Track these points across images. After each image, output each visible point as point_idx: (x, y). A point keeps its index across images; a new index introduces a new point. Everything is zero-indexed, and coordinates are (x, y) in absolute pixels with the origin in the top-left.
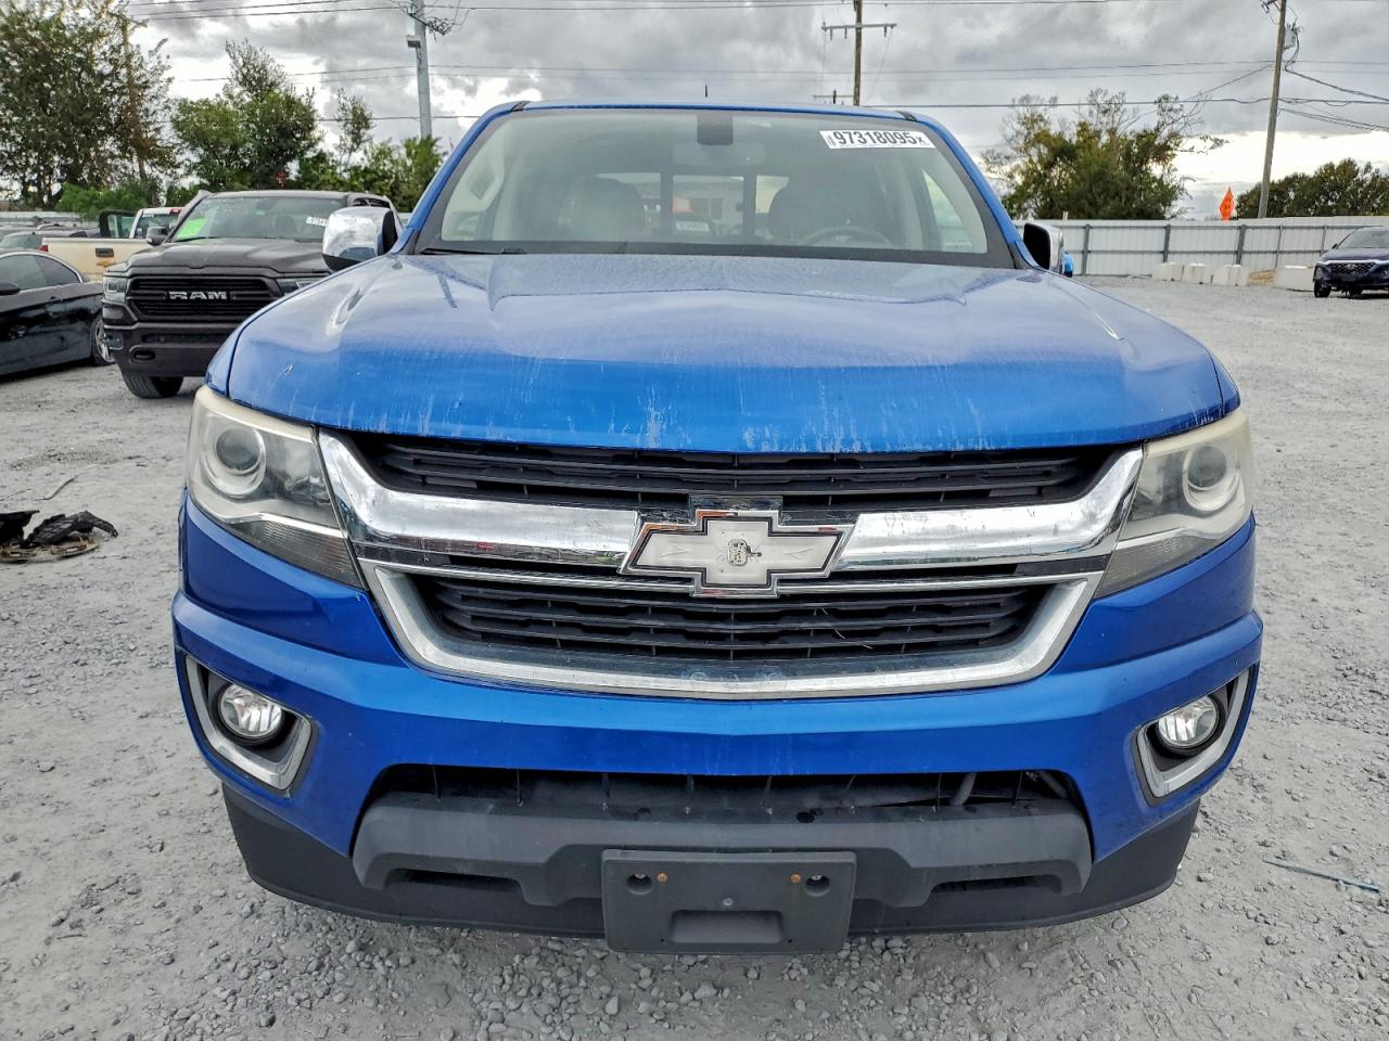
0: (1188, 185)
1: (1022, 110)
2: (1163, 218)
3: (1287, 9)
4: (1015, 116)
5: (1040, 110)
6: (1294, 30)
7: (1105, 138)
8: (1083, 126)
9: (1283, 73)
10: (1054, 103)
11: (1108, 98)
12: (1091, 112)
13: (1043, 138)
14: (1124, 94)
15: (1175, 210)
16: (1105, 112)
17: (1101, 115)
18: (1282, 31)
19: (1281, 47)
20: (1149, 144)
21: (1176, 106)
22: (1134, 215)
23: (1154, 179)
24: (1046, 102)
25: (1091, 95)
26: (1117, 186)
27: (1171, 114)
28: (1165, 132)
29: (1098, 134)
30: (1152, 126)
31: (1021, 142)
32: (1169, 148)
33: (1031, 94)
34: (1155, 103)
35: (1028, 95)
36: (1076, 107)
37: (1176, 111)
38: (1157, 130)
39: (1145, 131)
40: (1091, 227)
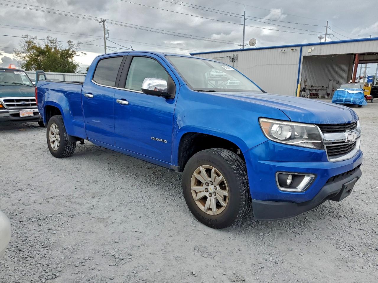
0: (80, 65)
1: (26, 39)
2: (74, 73)
3: (105, 24)
4: (24, 40)
5: (32, 40)
6: (108, 30)
7: (53, 50)
8: (47, 46)
9: (106, 40)
10: (36, 38)
11: (52, 39)
12: (48, 42)
13: (34, 47)
14: (57, 39)
15: (77, 71)
16: (52, 43)
17: (51, 43)
18: (104, 30)
19: (105, 34)
20: (67, 53)
21: (73, 44)
22: (67, 71)
23: (70, 62)
24: (34, 37)
25: (47, 37)
26: (61, 63)
27: (72, 45)
28: (71, 50)
29: (51, 49)
30: (67, 48)
31: (26, 48)
32: (73, 55)
33: (28, 35)
34: (67, 42)
35: (27, 35)
36: (43, 40)
37: (73, 45)
38: (69, 49)
39: (66, 49)
40: (65, 75)
